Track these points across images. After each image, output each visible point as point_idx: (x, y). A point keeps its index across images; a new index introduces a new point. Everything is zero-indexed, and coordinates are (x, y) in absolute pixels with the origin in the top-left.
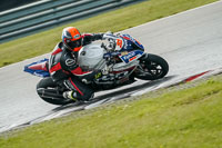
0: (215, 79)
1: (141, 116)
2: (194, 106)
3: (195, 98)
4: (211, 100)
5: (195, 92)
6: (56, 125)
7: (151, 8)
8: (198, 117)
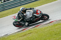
0: (31, 30)
2: (25, 37)
3: (25, 35)
5: (25, 33)
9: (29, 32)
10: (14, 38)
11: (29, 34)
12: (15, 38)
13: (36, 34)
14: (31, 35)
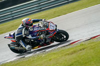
0: (83, 43)
1: (50, 60)
2: (74, 55)
3: (75, 52)
4: (81, 53)
5: (74, 49)
6: (12, 64)
7: (55, 12)
8: (76, 60)
9: (81, 47)
10: (56, 56)
11: (81, 50)
12: (58, 58)
13: (92, 51)
14: (83, 52)
